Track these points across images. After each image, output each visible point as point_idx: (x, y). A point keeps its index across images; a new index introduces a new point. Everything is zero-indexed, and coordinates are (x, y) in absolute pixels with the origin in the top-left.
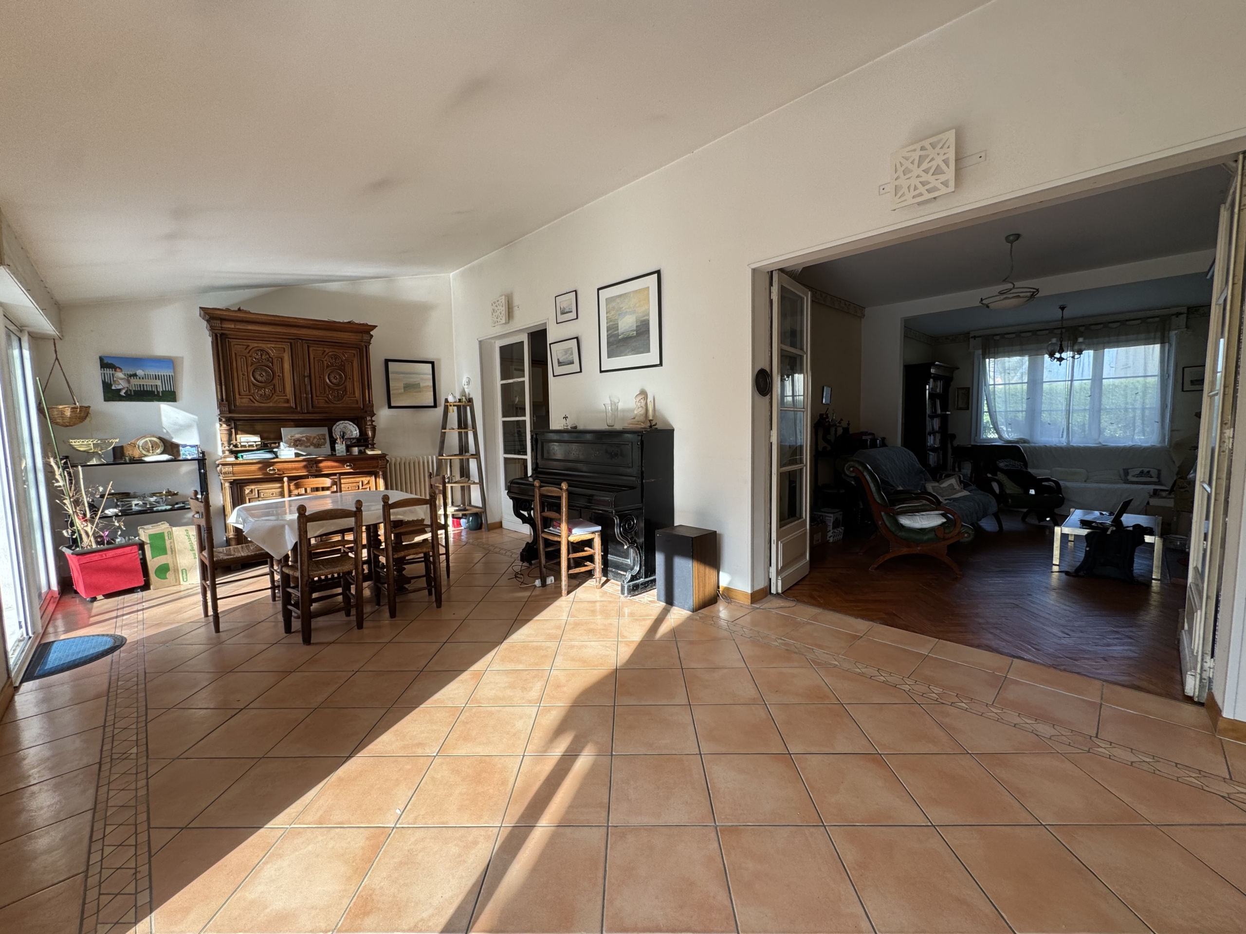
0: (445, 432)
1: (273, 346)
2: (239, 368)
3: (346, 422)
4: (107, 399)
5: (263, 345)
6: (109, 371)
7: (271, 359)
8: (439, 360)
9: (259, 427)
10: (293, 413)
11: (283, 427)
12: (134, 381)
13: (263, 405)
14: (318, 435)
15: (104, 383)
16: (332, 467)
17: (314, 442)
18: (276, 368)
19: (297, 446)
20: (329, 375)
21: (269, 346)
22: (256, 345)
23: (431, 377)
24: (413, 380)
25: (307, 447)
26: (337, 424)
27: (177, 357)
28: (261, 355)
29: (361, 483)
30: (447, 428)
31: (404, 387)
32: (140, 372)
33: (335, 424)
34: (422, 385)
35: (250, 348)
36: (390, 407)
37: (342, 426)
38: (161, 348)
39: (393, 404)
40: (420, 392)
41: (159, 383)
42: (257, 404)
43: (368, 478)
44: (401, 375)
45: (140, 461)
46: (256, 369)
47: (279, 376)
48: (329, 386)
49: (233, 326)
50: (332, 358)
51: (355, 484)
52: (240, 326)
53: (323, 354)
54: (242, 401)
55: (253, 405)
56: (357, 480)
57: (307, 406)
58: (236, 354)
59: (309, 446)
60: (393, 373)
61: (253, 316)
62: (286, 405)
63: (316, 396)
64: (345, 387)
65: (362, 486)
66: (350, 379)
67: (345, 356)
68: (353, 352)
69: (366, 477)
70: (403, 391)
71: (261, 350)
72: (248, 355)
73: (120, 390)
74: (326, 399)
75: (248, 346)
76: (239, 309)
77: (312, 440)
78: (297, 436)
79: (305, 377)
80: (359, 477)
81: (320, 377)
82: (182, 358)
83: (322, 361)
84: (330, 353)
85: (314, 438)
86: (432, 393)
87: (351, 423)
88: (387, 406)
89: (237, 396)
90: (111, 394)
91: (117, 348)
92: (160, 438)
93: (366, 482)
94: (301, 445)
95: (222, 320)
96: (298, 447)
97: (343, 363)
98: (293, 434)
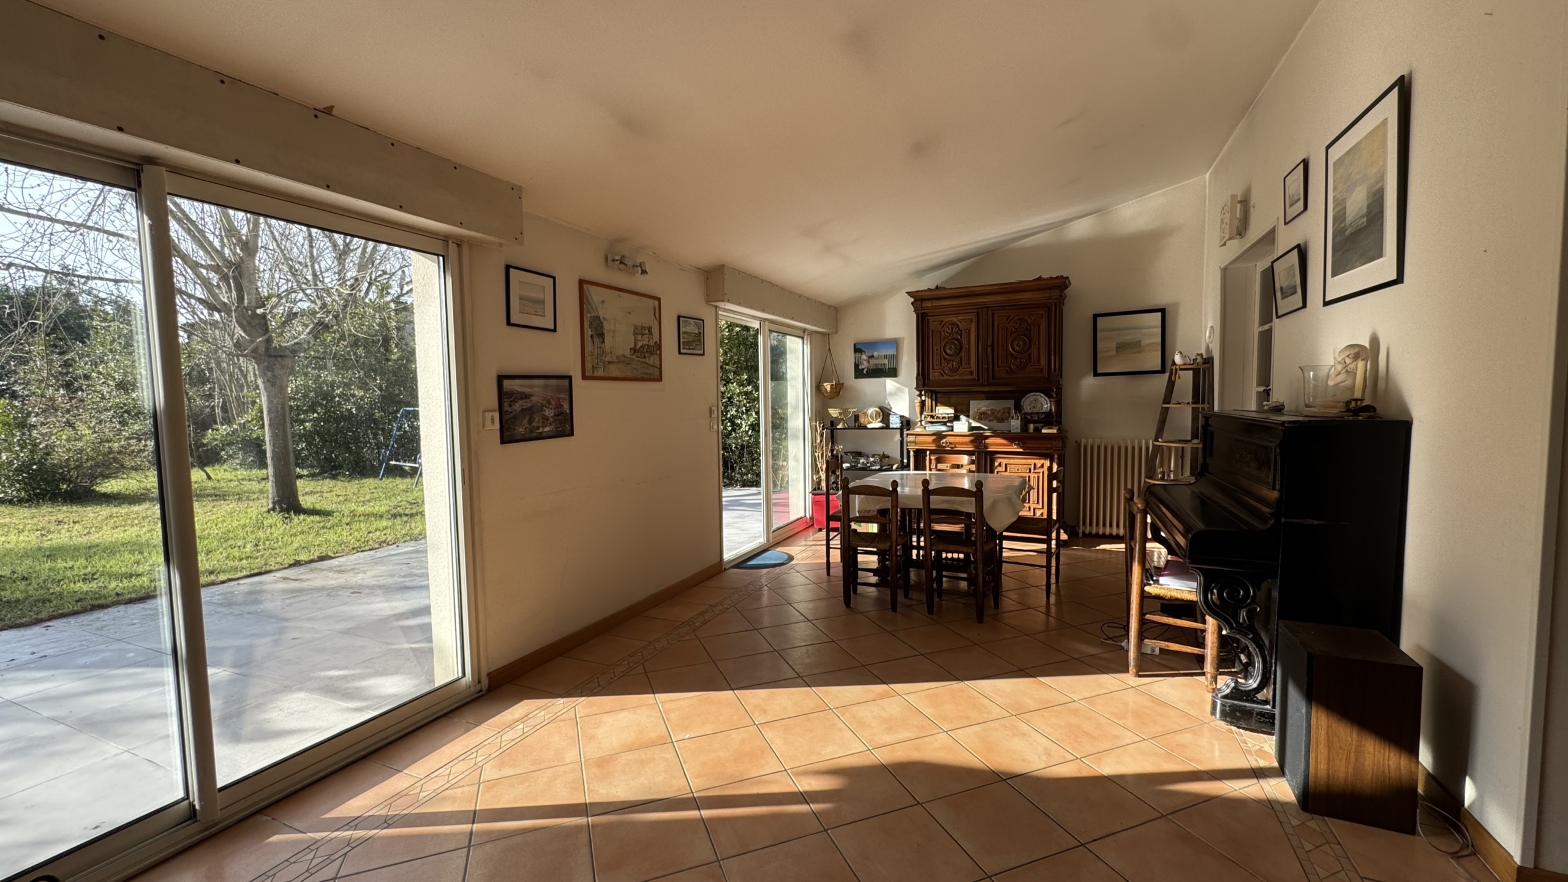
0: (1168, 408)
1: (962, 318)
2: (934, 344)
3: (1037, 394)
4: (856, 377)
5: (954, 319)
6: (858, 355)
7: (959, 332)
8: (1176, 306)
9: (954, 399)
10: (975, 385)
11: (972, 400)
12: (872, 361)
13: (950, 378)
14: (1003, 409)
15: (855, 364)
16: (1001, 445)
17: (998, 416)
18: (964, 341)
19: (981, 419)
20: (1012, 342)
21: (959, 318)
22: (948, 319)
23: (1159, 330)
24: (1129, 337)
25: (990, 421)
26: (1027, 396)
27: (899, 338)
28: (952, 328)
29: (1033, 466)
30: (1173, 401)
31: (1117, 348)
32: (876, 354)
33: (1025, 396)
34: (1144, 342)
35: (943, 323)
36: (1096, 374)
37: (1032, 399)
38: (890, 333)
39: (1099, 371)
40: (1140, 352)
41: (886, 362)
42: (945, 377)
43: (1042, 461)
44: (1114, 333)
45: (865, 428)
46: (947, 342)
47: (966, 348)
48: (1012, 355)
49: (930, 305)
50: (1017, 323)
51: (1026, 466)
52: (937, 303)
53: (1008, 318)
54: (934, 375)
55: (942, 378)
56: (1029, 461)
57: (988, 377)
58: (932, 330)
59: (993, 420)
60: (1103, 330)
61: (950, 292)
62: (970, 377)
63: (998, 366)
64: (1030, 356)
65: (1035, 469)
66: (1035, 344)
67: (1031, 319)
68: (1041, 312)
69: (1040, 459)
70: (1115, 352)
71: (952, 324)
72: (942, 330)
73: (863, 369)
74: (1008, 369)
75: (942, 321)
76: (937, 287)
77: (996, 413)
78: (984, 409)
79: (987, 346)
80: (1031, 459)
81: (1003, 346)
82: (904, 338)
83: (1007, 327)
84: (1016, 318)
85: (999, 412)
86: (1159, 353)
87: (1043, 395)
88: (1092, 374)
89: (931, 370)
90: (859, 374)
91: (866, 334)
92: (880, 408)
93: (1039, 465)
94: (985, 418)
95: (922, 300)
96: (982, 421)
97: (1028, 327)
98: (980, 406)
